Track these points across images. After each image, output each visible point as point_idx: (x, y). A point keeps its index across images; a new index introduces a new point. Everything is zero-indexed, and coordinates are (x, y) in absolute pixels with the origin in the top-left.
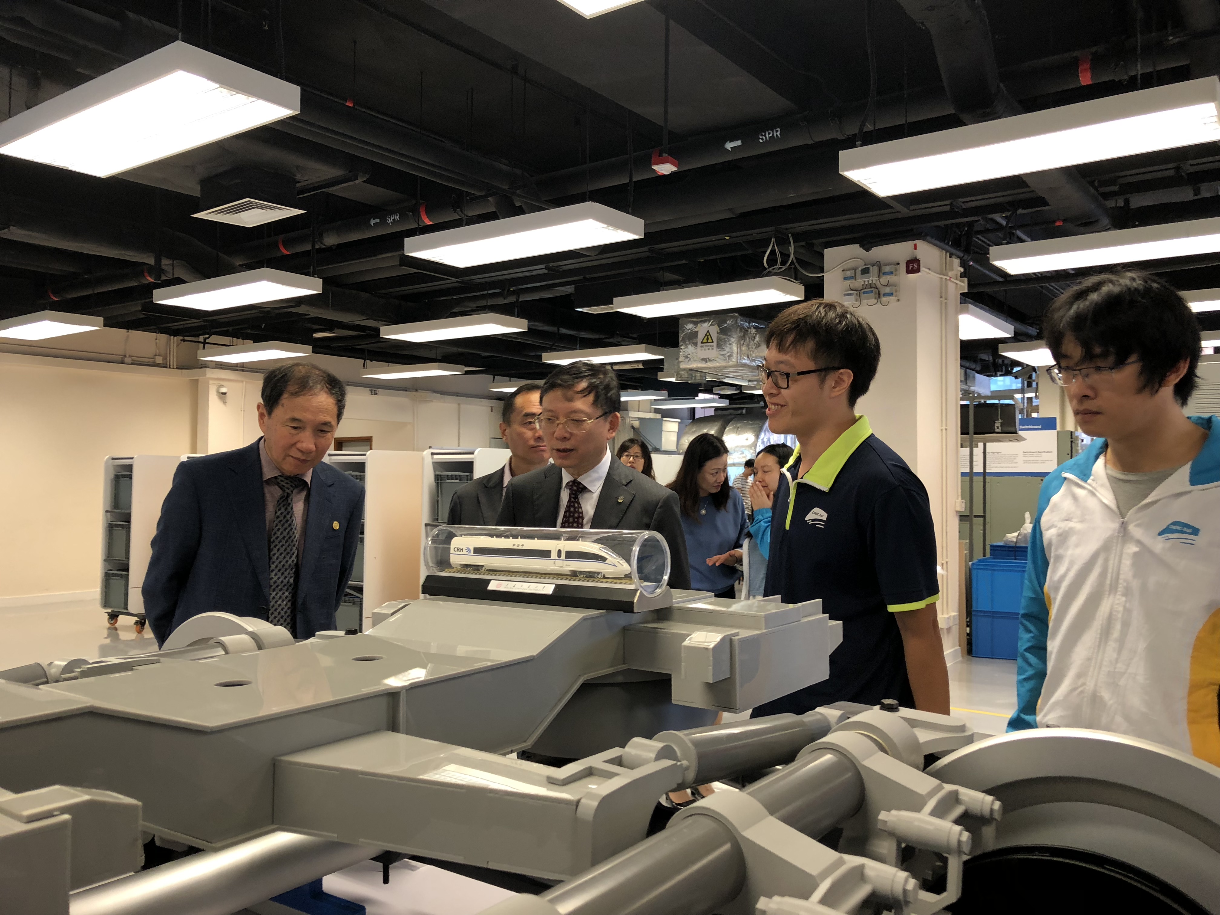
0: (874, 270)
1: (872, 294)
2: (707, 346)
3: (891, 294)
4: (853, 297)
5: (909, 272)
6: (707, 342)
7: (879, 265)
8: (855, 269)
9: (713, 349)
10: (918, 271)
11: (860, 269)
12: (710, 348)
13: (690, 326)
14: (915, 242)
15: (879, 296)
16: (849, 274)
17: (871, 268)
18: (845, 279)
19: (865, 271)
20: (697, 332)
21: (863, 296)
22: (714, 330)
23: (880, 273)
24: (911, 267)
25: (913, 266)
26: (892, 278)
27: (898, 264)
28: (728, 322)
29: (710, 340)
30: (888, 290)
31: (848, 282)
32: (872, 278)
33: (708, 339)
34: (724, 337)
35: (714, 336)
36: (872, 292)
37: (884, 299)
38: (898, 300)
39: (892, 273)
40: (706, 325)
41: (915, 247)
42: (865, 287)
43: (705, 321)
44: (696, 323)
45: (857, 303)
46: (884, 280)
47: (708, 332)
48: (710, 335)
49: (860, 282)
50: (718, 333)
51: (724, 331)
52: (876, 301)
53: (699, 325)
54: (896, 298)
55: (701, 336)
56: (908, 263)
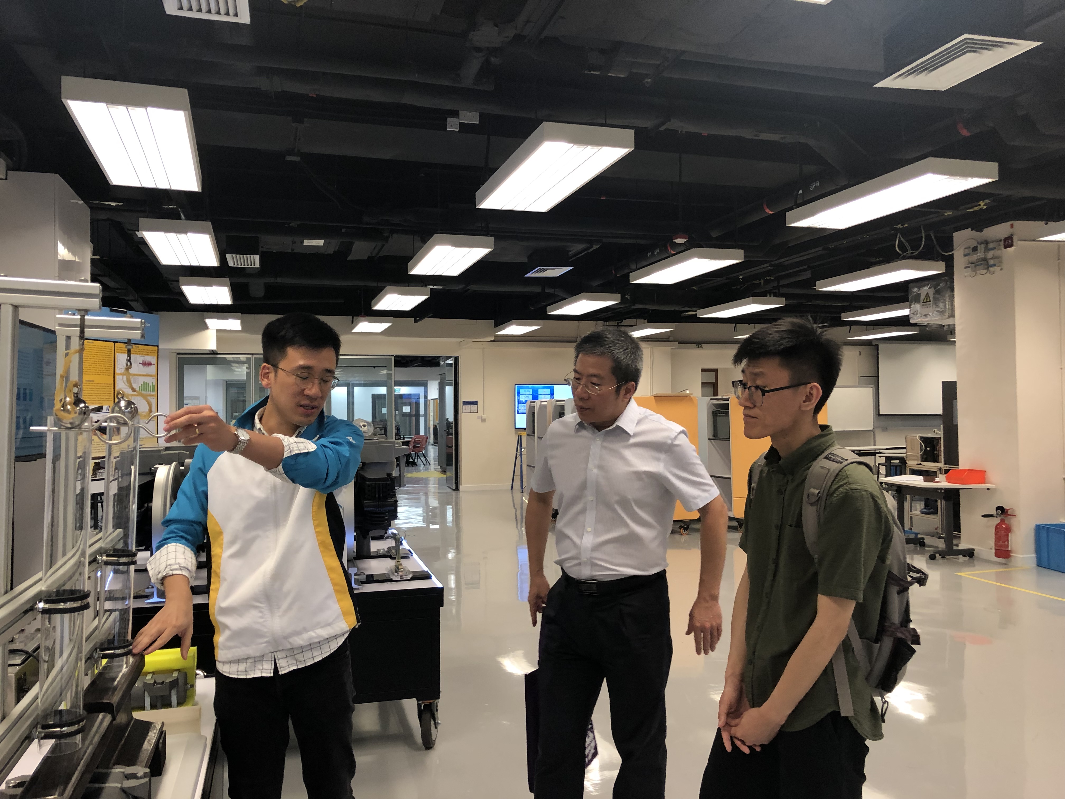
0: (981, 248)
1: (981, 267)
2: (926, 305)
3: (994, 265)
4: (969, 269)
5: (1006, 247)
6: (927, 302)
7: (986, 243)
8: (969, 248)
9: (930, 307)
10: (1011, 246)
11: (972, 247)
12: (929, 306)
13: (915, 290)
14: (1011, 222)
15: (988, 267)
16: (967, 251)
17: (979, 246)
18: (965, 255)
19: (975, 249)
20: (920, 294)
21: (977, 267)
22: (931, 292)
23: (987, 250)
24: (1007, 243)
25: (1008, 242)
26: (997, 253)
27: (1001, 240)
28: (941, 285)
29: (928, 300)
30: (991, 262)
31: (967, 258)
32: (980, 254)
33: (927, 299)
34: (937, 296)
35: (931, 296)
36: (981, 264)
37: (992, 269)
38: (1001, 269)
39: (994, 249)
40: (926, 288)
41: (1012, 226)
42: (979, 260)
43: (924, 286)
44: (919, 288)
45: (975, 273)
46: (990, 255)
47: (927, 293)
48: (928, 296)
49: (975, 257)
50: (934, 294)
51: (938, 292)
52: (985, 271)
53: (921, 289)
54: (999, 268)
55: (923, 297)
56: (1006, 239)
